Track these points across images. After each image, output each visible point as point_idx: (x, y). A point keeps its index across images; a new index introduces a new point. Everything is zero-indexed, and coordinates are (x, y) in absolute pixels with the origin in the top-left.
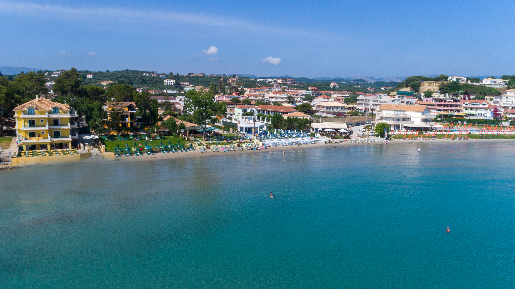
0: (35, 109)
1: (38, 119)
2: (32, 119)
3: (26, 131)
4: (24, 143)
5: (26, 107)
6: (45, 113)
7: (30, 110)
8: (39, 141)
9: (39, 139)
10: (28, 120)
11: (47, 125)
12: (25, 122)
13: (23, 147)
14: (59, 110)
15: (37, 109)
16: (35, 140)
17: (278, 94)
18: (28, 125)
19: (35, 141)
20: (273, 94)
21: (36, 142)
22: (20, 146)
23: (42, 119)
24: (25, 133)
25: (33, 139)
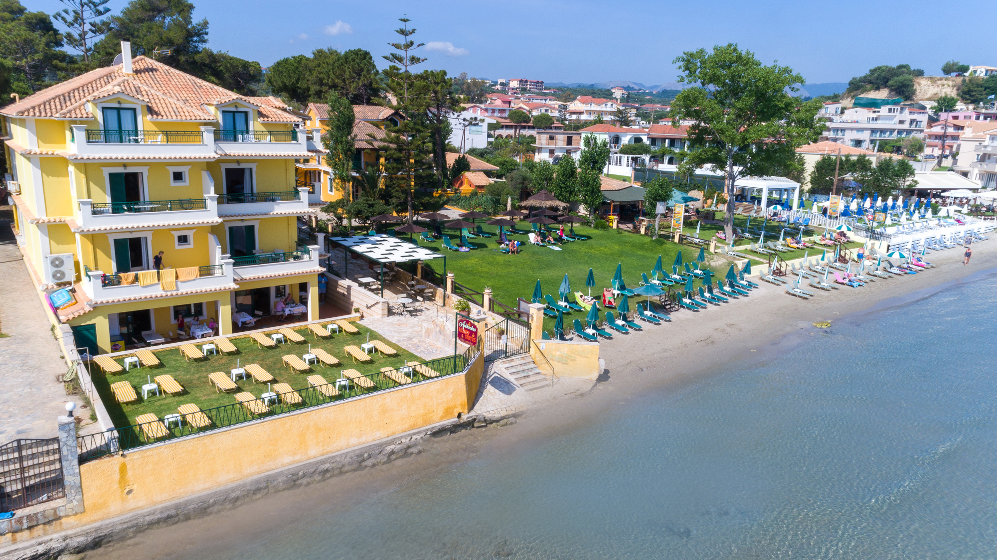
0: (139, 112)
1: (156, 165)
2: (125, 166)
3: (94, 238)
4: (97, 309)
5: (95, 101)
6: (200, 134)
7: (113, 115)
8: (178, 289)
9: (177, 278)
10: (106, 171)
11: (211, 198)
12: (92, 184)
13: (92, 327)
14: (251, 124)
15: (150, 110)
16: (160, 287)
17: (593, 105)
18: (108, 199)
19: (157, 292)
20: (583, 103)
21: (164, 294)
22: (76, 324)
23: (178, 169)
24: (93, 244)
25: (148, 281)
